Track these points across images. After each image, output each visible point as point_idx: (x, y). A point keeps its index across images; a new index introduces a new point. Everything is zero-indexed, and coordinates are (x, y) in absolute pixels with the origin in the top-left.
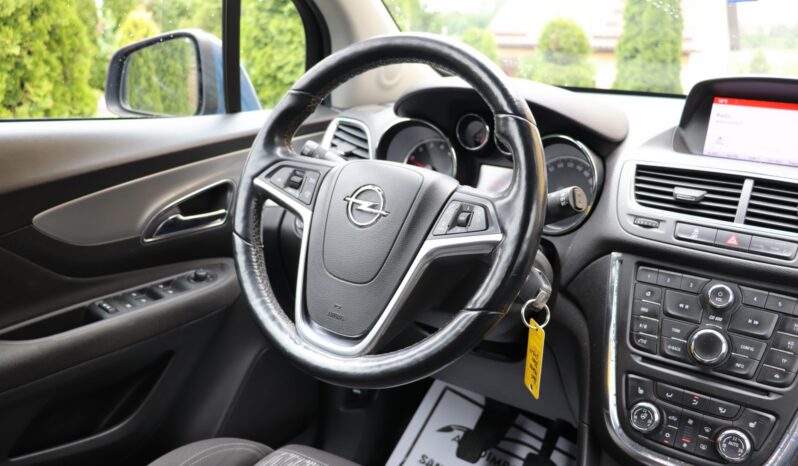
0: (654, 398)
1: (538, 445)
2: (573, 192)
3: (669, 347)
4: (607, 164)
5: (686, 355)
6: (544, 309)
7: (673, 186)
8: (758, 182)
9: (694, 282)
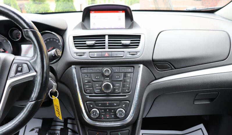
0: (96, 107)
1: (63, 124)
2: (56, 51)
3: (96, 90)
4: (64, 38)
5: (102, 92)
6: (56, 91)
7: (85, 41)
8: (109, 36)
9: (99, 69)
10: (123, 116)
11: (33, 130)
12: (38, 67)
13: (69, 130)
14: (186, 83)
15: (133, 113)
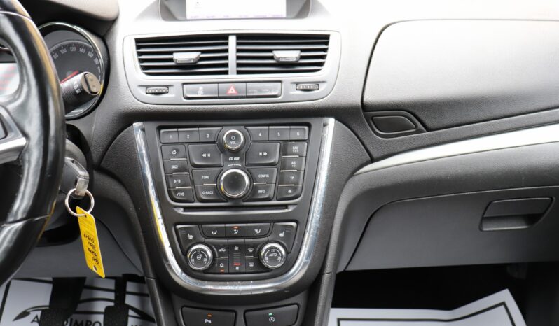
0: (203, 239)
1: (112, 296)
2: (85, 78)
3: (204, 193)
4: (108, 43)
5: (219, 196)
6: (87, 194)
7: (171, 53)
8: (240, 37)
9: (210, 133)
10: (279, 265)
11: (24, 314)
12: (30, 122)
13: (131, 312)
14: (460, 170)
15: (308, 256)
